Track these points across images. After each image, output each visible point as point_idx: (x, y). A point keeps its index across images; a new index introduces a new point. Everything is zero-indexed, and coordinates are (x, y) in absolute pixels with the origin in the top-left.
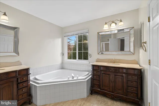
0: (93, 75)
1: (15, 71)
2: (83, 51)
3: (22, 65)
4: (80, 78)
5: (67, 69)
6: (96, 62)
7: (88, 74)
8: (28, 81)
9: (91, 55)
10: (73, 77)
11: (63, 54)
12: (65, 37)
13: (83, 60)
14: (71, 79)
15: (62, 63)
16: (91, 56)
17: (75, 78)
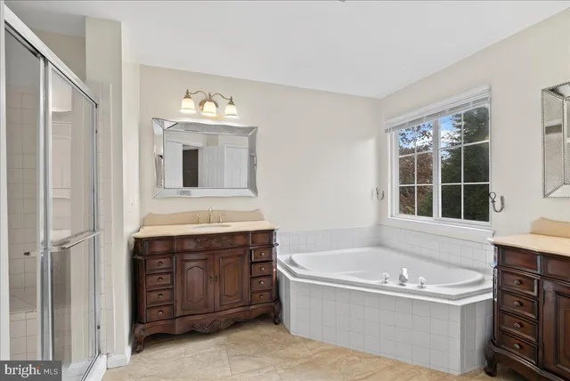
0: (501, 290)
1: (245, 234)
2: (462, 184)
3: (263, 220)
4: (429, 288)
5: (393, 249)
6: (531, 233)
7: (480, 282)
8: (270, 262)
9: (502, 199)
10: (403, 280)
11: (381, 195)
12: (387, 131)
13: (462, 220)
14: (393, 284)
15: (379, 226)
16: (502, 204)
17: (409, 286)
